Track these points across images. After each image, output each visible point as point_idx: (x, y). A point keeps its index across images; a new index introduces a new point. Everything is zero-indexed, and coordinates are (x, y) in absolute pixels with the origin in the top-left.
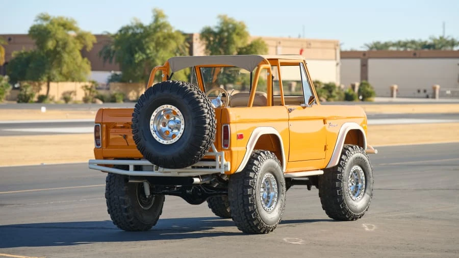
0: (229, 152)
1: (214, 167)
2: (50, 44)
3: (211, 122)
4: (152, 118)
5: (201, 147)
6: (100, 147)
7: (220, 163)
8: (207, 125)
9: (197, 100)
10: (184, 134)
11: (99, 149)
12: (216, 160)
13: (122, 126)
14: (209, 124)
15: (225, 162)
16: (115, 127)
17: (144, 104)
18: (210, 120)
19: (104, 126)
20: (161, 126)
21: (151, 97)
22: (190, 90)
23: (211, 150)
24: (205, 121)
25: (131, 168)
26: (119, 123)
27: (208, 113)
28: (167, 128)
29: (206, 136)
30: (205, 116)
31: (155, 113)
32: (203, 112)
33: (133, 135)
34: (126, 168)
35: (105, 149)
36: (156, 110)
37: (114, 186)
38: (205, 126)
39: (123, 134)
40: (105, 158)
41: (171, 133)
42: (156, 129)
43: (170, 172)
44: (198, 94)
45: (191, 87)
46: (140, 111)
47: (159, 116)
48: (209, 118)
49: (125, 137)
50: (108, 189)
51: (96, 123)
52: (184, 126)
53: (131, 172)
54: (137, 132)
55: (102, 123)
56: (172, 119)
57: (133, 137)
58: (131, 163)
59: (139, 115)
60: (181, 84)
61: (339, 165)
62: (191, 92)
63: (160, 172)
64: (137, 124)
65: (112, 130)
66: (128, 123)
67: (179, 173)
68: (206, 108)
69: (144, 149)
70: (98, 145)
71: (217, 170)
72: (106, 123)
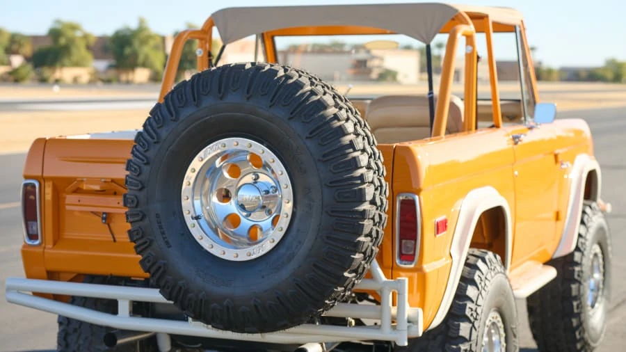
0: (415, 275)
2: (63, 41)
3: (378, 193)
4: (190, 176)
5: (346, 274)
6: (37, 242)
7: (394, 311)
8: (366, 206)
9: (336, 124)
10: (294, 232)
11: (36, 250)
12: (384, 302)
13: (97, 188)
14: (373, 202)
15: (409, 311)
16: (78, 191)
17: (164, 133)
18: (376, 189)
19: (49, 185)
20: (215, 199)
21: (187, 112)
22: (313, 93)
23: (370, 276)
24: (362, 192)
25: (124, 308)
26: (92, 181)
27: (369, 167)
28: (231, 207)
29: (362, 239)
30: (362, 177)
31: (196, 164)
32: (355, 164)
33: (129, 226)
34: (110, 306)
35: (50, 250)
36: (201, 154)
37: (79, 337)
38: (361, 208)
39: (100, 210)
40: (52, 276)
41: (243, 220)
42: (199, 212)
44: (336, 105)
45: (312, 84)
46: (151, 154)
47: (210, 171)
48: (372, 182)
49: (107, 218)
50: (64, 343)
51: (26, 177)
52: (290, 205)
53: (123, 320)
54: (141, 220)
55: (42, 179)
56: (249, 179)
57: (130, 232)
58: (125, 295)
59: (146, 169)
60: (281, 73)
61: (577, 249)
62: (315, 98)
64: (142, 195)
65: (70, 199)
66: (113, 181)
68: (364, 151)
69: (164, 272)
70: (32, 237)
71: (385, 334)
72: (53, 179)
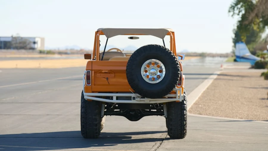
1: (175, 98)
7: (179, 95)
11: (89, 87)
12: (177, 93)
15: (182, 95)
16: (101, 73)
19: (93, 72)
25: (115, 98)
26: (105, 70)
28: (148, 74)
32: (177, 64)
34: (111, 98)
35: (93, 87)
39: (106, 77)
43: (144, 101)
49: (108, 79)
51: (87, 70)
52: (165, 72)
53: (115, 101)
55: (92, 70)
58: (115, 95)
63: (137, 101)
65: (98, 75)
66: (111, 70)
67: (150, 101)
70: (89, 84)
71: (177, 99)
72: (94, 70)
